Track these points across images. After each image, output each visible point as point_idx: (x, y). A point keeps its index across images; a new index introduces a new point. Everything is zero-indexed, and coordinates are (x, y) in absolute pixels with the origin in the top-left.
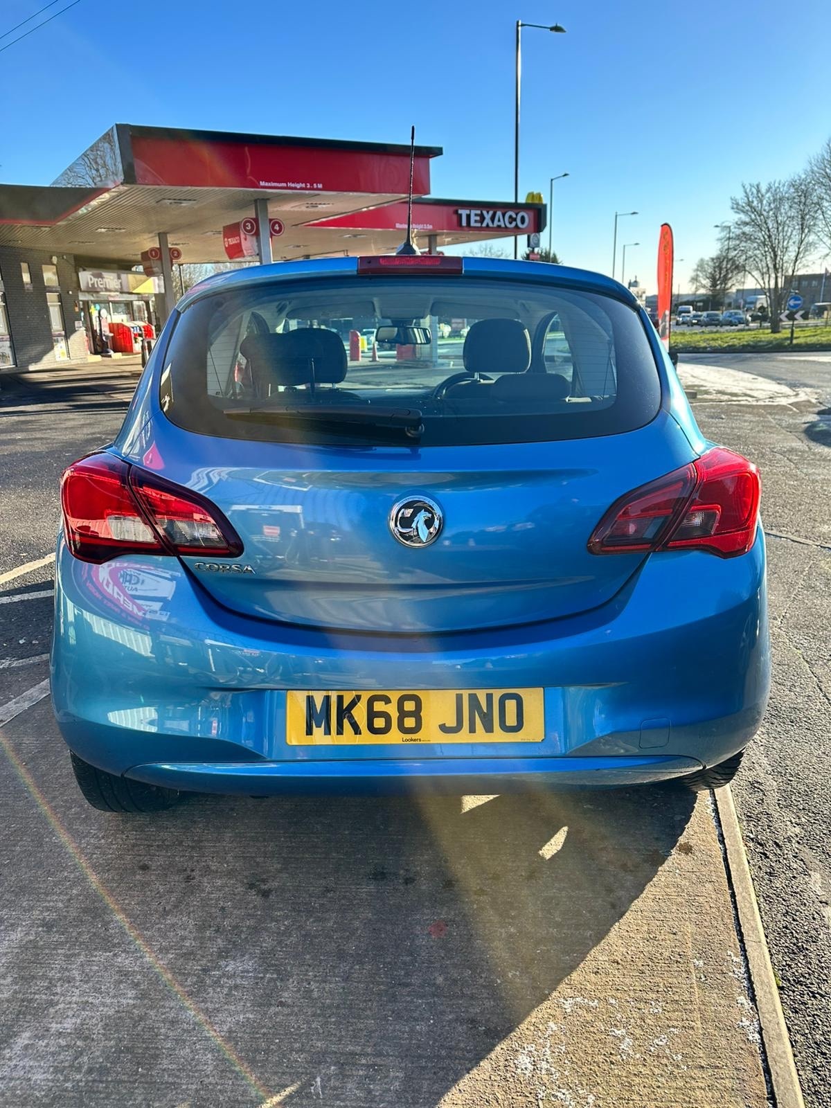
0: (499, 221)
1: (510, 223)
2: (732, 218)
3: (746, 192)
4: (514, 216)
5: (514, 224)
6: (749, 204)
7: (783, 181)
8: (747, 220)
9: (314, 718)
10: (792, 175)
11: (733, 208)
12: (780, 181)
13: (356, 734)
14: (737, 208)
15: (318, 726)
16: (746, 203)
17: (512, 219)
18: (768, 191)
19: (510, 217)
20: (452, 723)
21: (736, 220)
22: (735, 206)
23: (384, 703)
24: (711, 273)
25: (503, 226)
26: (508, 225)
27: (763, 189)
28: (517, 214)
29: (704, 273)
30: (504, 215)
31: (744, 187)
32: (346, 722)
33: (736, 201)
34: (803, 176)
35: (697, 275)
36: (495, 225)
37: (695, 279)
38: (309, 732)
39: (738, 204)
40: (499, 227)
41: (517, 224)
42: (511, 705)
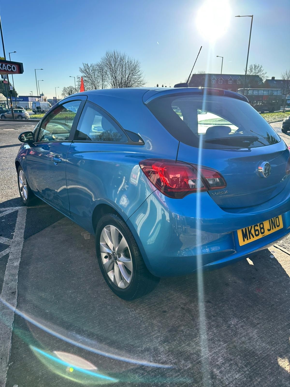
0: (4, 68)
1: (9, 69)
2: (81, 74)
3: (84, 66)
4: (10, 66)
5: (10, 70)
6: (85, 70)
7: (95, 64)
8: (85, 75)
9: (245, 236)
10: (97, 62)
11: (80, 71)
12: (94, 64)
13: (253, 238)
14: (82, 71)
15: (245, 238)
16: (84, 70)
17: (10, 68)
18: (91, 66)
19: (9, 66)
20: (269, 228)
21: (82, 75)
22: (81, 71)
23: (257, 227)
24: (68, 92)
25: (6, 70)
26: (8, 70)
27: (89, 65)
28: (11, 66)
29: (66, 92)
30: (6, 65)
31: (83, 64)
32: (251, 235)
33: (81, 68)
34: (100, 63)
35: (64, 93)
36: (3, 69)
37: (63, 94)
38: (244, 241)
39: (82, 70)
40: (5, 70)
41: (12, 69)
42: (277, 219)
